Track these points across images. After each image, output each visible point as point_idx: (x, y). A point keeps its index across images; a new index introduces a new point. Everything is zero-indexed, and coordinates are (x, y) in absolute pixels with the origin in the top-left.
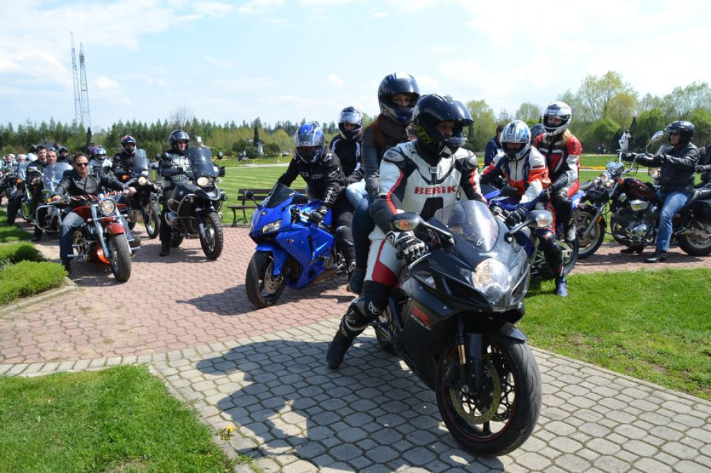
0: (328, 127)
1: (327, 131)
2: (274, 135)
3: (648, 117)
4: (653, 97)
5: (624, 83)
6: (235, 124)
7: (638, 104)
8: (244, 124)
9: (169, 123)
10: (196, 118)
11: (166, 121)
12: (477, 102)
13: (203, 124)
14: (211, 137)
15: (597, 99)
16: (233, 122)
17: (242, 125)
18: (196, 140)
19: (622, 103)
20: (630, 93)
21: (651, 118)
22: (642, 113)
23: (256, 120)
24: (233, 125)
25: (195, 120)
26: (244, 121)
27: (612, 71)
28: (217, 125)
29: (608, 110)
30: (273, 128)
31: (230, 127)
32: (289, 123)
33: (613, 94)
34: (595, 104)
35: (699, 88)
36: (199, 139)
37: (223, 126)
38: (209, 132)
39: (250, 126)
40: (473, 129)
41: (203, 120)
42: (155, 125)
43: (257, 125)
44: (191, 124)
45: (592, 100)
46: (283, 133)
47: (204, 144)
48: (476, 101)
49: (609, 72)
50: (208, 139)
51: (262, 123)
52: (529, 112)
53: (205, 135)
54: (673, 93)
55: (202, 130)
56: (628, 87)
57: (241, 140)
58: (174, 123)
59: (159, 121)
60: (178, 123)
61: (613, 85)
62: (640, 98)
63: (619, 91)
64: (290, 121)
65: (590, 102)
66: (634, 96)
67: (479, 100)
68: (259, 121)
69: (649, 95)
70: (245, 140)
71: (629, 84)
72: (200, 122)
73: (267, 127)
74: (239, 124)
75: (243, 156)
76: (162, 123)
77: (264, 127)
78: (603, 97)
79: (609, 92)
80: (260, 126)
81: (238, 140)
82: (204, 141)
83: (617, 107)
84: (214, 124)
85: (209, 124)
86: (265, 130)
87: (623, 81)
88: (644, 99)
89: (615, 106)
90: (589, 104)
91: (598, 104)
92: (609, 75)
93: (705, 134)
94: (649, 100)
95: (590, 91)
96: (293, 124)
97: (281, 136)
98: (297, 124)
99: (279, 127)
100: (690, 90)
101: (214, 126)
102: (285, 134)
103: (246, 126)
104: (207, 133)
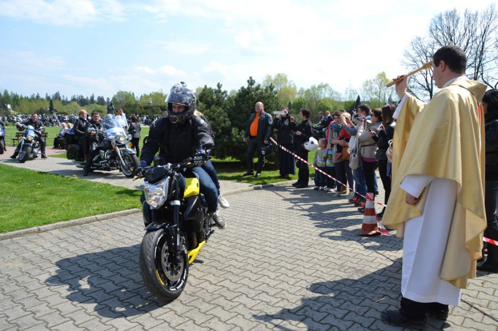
2: (68, 105)
3: (298, 101)
5: (288, 80)
6: (40, 95)
8: (47, 96)
10: (7, 90)
14: (19, 105)
16: (38, 94)
17: (45, 97)
18: (7, 107)
21: (299, 102)
23: (56, 93)
24: (38, 97)
25: (6, 92)
26: (47, 94)
27: (281, 73)
28: (23, 96)
30: (69, 100)
31: (35, 97)
35: (324, 86)
36: (9, 106)
37: (29, 97)
38: (17, 100)
41: (12, 93)
43: (57, 97)
46: (75, 103)
47: (13, 110)
49: (279, 74)
50: (17, 107)
51: (61, 96)
53: (14, 103)
55: (11, 100)
57: (41, 109)
68: (59, 94)
70: (44, 109)
72: (9, 93)
77: (62, 99)
80: (59, 99)
81: (39, 109)
82: (13, 108)
84: (21, 96)
85: (18, 96)
86: (63, 101)
97: (74, 106)
99: (74, 100)
100: (320, 87)
101: (21, 98)
102: (78, 105)
103: (48, 98)
104: (15, 103)
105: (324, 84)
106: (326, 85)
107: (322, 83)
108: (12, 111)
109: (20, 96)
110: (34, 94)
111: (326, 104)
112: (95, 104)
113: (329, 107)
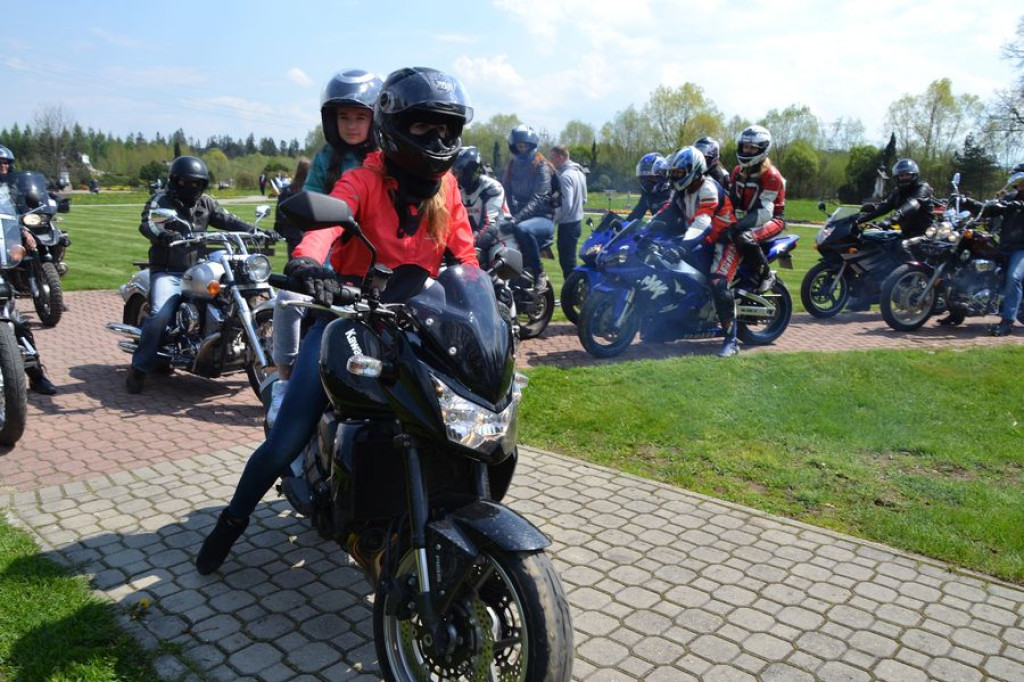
0: (288, 146)
1: (286, 153)
4: (742, 121)
5: (705, 100)
6: (144, 137)
7: (723, 129)
8: (158, 138)
9: (33, 131)
10: (80, 125)
11: (28, 127)
12: (506, 117)
13: (92, 135)
14: (105, 156)
15: (671, 120)
16: (140, 133)
17: (155, 139)
18: (81, 160)
19: (703, 126)
20: (713, 114)
22: (728, 142)
23: (178, 132)
24: (140, 139)
25: (78, 129)
26: (158, 133)
27: (691, 82)
28: (115, 138)
29: (685, 135)
30: (203, 145)
31: (135, 141)
32: (228, 139)
33: (691, 114)
34: (668, 127)
35: (799, 113)
36: (85, 159)
37: (124, 140)
38: (102, 148)
39: (167, 142)
40: (499, 155)
41: (90, 129)
42: (9, 132)
43: (178, 141)
44: (72, 133)
45: (663, 121)
46: (219, 153)
47: (95, 167)
48: (504, 114)
49: (687, 84)
50: (100, 159)
51: (187, 137)
52: (578, 133)
53: (95, 153)
54: (768, 117)
55: (89, 145)
56: (711, 106)
57: (153, 163)
58: (41, 131)
59: (16, 127)
60: (48, 131)
61: (691, 101)
62: (726, 122)
63: (699, 110)
64: (230, 136)
65: (661, 124)
66: (719, 118)
67: (509, 114)
68: (183, 134)
69: (737, 118)
70: (160, 163)
71: (712, 102)
72: (85, 131)
73: (194, 144)
74: (149, 138)
75: (157, 187)
76: (22, 130)
77: (189, 144)
78: (678, 118)
79: (687, 112)
80: (184, 142)
81: (148, 163)
82: (94, 161)
83: (697, 131)
84: (110, 136)
85: (101, 136)
86: (192, 147)
87: (704, 96)
88: (731, 124)
89: (694, 130)
90: (660, 127)
91: (671, 127)
92: (687, 88)
93: (807, 174)
94: (738, 123)
95: (661, 109)
96: (235, 140)
97: (217, 159)
98: (240, 140)
99: (212, 145)
100: (789, 114)
101: (110, 139)
102: (223, 155)
103: (161, 141)
104: (98, 150)
105: (799, 108)
106: (805, 110)
107: (793, 106)
108: (91, 169)
109: (107, 137)
110: (132, 135)
111: (804, 154)
112: (258, 154)
113: (812, 160)
